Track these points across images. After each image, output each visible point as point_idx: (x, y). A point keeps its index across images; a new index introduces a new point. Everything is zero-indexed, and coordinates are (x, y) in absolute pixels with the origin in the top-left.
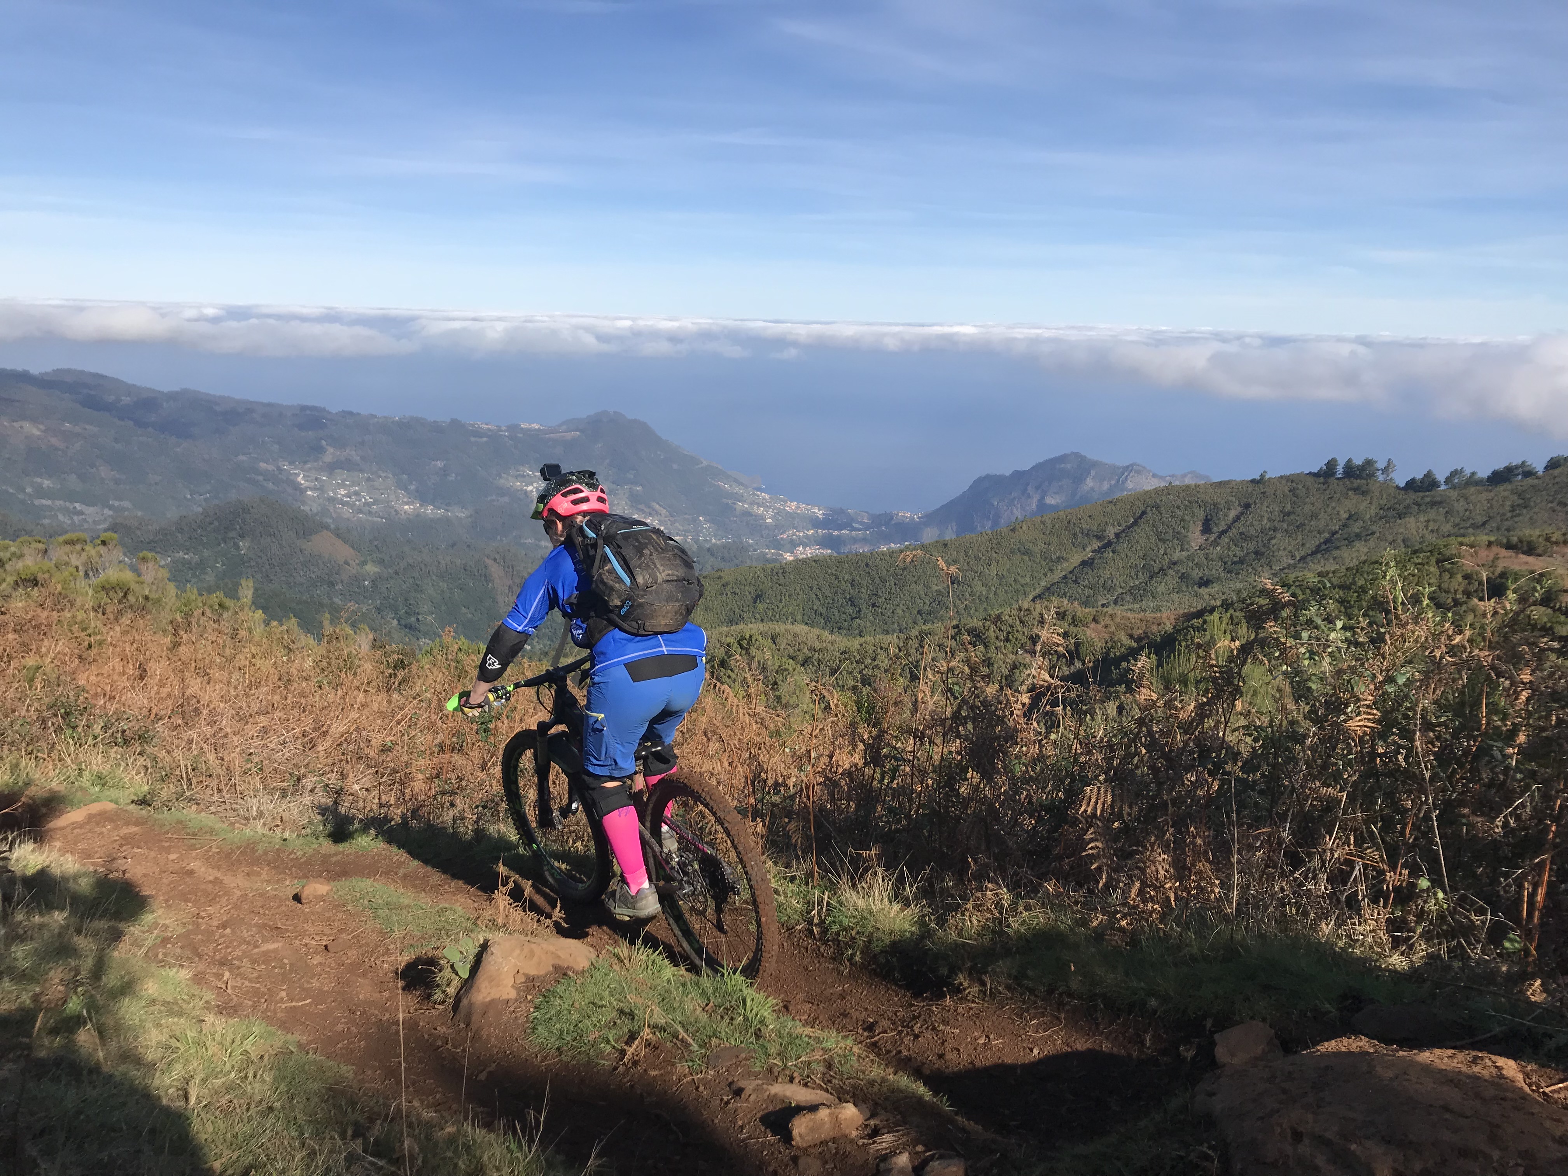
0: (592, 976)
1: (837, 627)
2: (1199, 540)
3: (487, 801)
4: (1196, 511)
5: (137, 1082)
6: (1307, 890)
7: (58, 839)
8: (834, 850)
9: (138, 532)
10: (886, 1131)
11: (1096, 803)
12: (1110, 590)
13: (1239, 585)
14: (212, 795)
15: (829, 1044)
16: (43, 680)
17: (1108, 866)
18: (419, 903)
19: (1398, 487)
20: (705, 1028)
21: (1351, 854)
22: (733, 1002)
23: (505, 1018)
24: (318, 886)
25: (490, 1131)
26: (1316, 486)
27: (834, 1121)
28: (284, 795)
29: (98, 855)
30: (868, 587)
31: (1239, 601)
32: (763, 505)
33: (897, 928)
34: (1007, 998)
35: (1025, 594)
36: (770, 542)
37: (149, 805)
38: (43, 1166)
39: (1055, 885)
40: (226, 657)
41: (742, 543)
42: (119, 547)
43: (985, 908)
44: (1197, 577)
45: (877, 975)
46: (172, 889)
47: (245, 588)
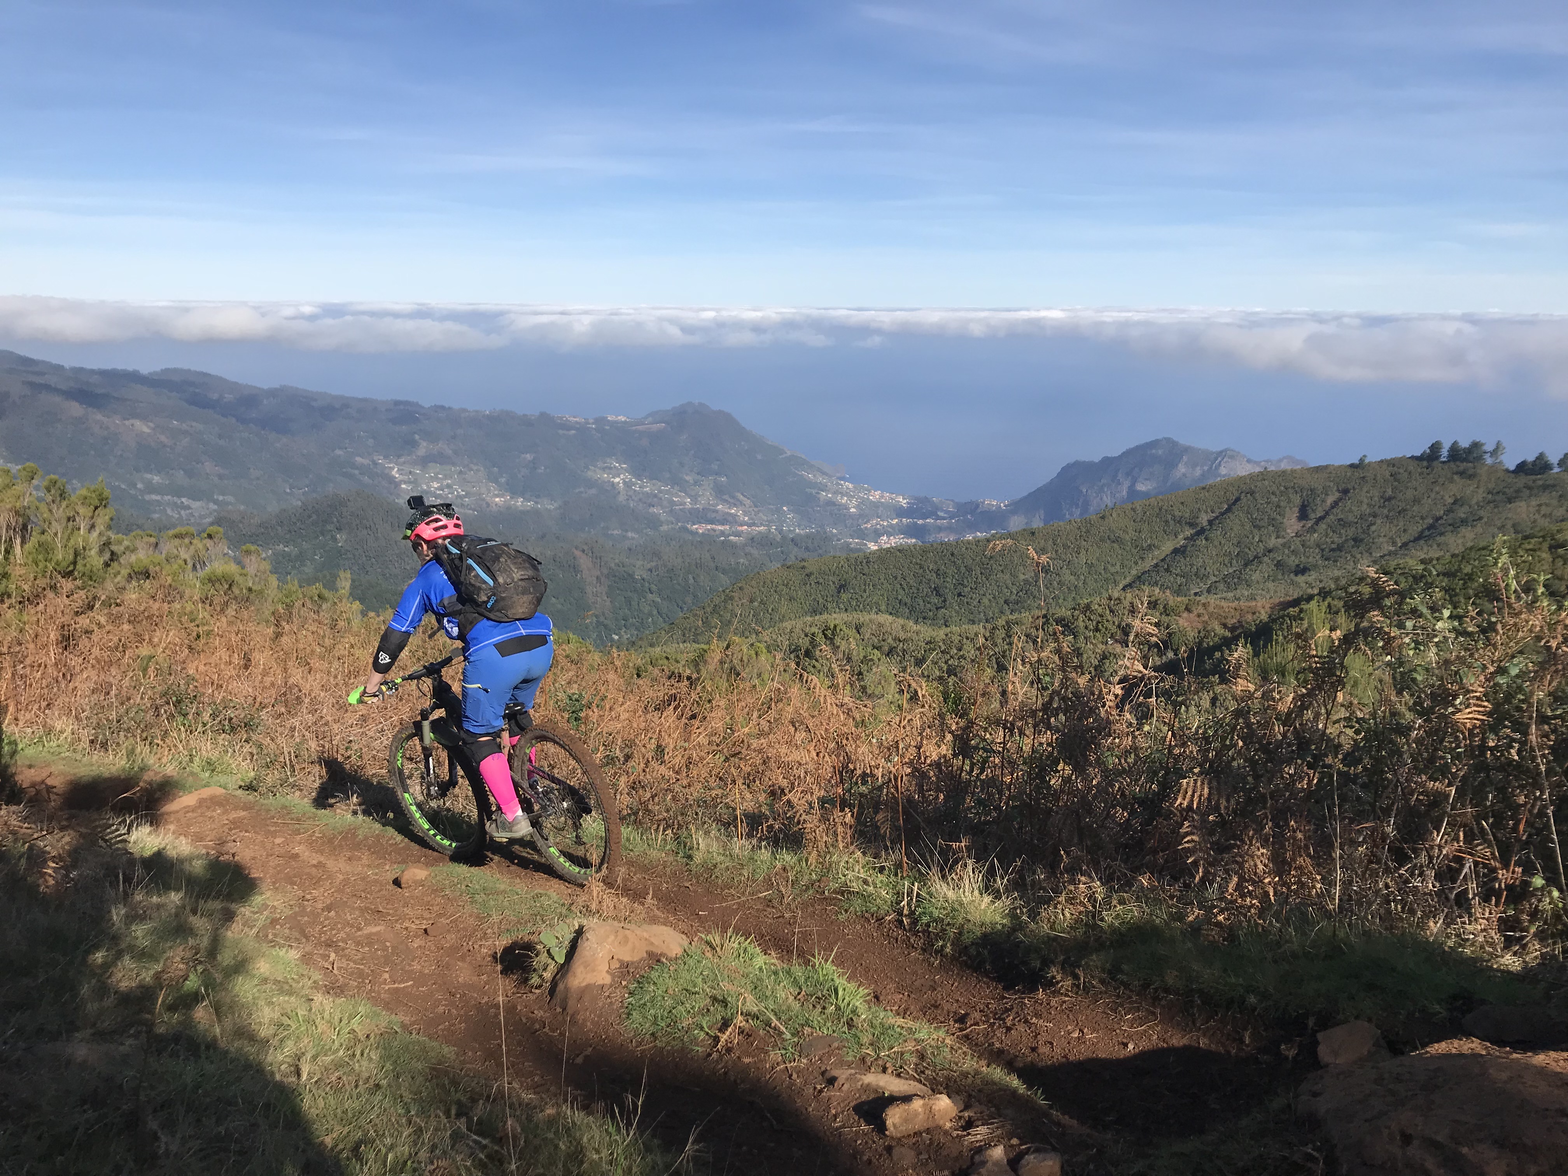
0: (685, 963)
1: (921, 617)
2: (1296, 527)
4: (1292, 496)
5: (252, 1058)
6: (1414, 887)
7: (172, 822)
8: (923, 841)
9: (241, 525)
10: (980, 1123)
11: (1193, 796)
12: (1203, 578)
13: (1337, 573)
14: (314, 781)
15: (921, 1035)
16: (156, 669)
17: (1205, 860)
18: (514, 889)
19: (1507, 471)
20: (797, 1017)
21: (1460, 851)
22: (825, 992)
23: (600, 1004)
24: (417, 871)
25: (589, 1114)
26: (1419, 470)
27: (927, 1112)
29: (209, 838)
30: (953, 576)
31: (1337, 589)
32: (847, 494)
33: (988, 920)
34: (1101, 992)
35: (1116, 583)
36: (854, 531)
37: (256, 791)
38: (164, 1139)
39: (1150, 879)
40: (326, 648)
41: (825, 533)
42: (224, 540)
43: (1078, 901)
44: (1293, 565)
45: (968, 967)
46: (279, 872)
47: (344, 580)
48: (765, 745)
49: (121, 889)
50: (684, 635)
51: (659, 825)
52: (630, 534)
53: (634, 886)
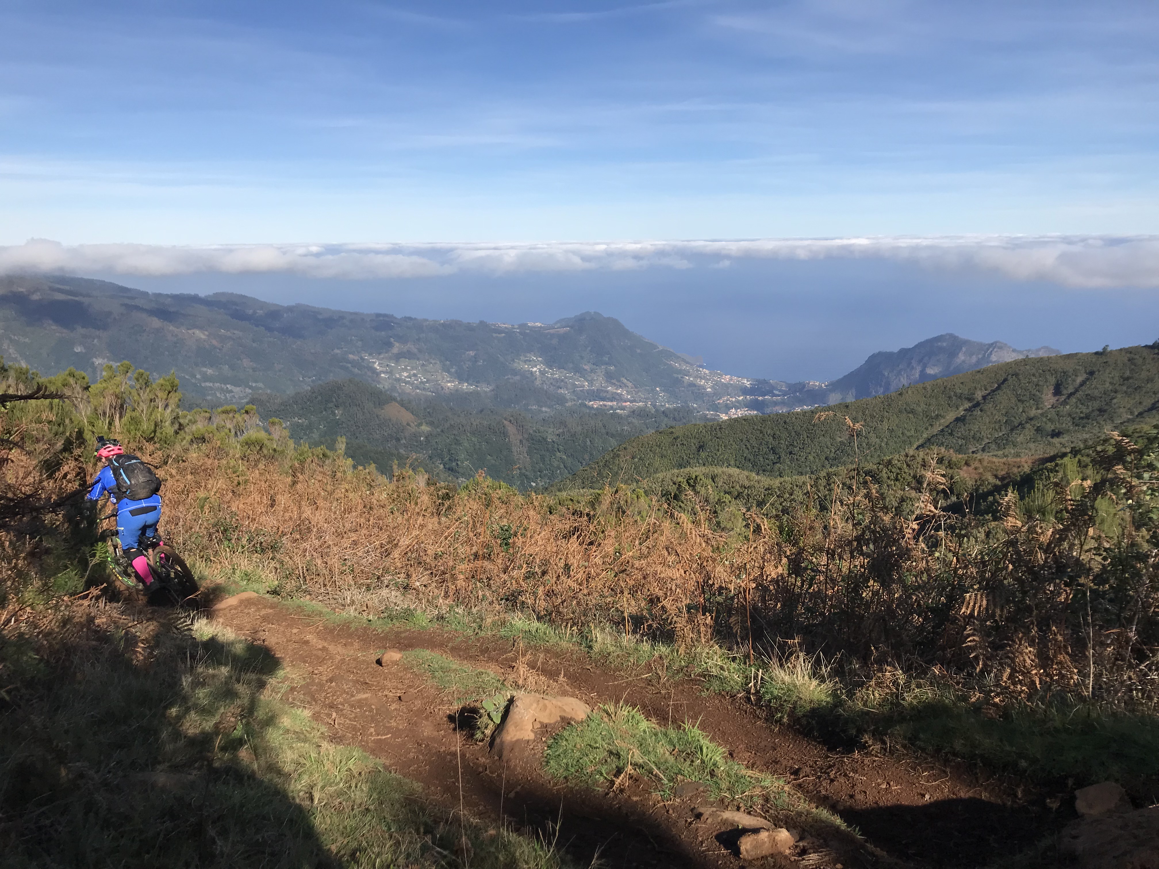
0: (588, 726)
1: (762, 470)
2: (1051, 401)
3: (509, 595)
4: (1048, 377)
5: (279, 786)
6: (1151, 679)
7: (221, 617)
8: (766, 638)
9: (268, 404)
10: (811, 851)
11: (974, 606)
12: (979, 440)
13: (1085, 436)
14: (320, 588)
15: (766, 783)
16: (211, 507)
17: (984, 655)
18: (463, 668)
20: (672, 767)
22: (693, 749)
23: (526, 754)
24: (393, 654)
25: (520, 835)
26: (1152, 356)
27: (772, 841)
28: (368, 588)
29: (246, 629)
30: (786, 439)
31: (1086, 448)
32: (704, 378)
33: (815, 698)
34: (903, 755)
35: (910, 443)
36: (710, 405)
37: (279, 595)
38: (219, 843)
39: (940, 669)
40: (328, 492)
41: (688, 407)
42: (258, 415)
43: (885, 685)
44: (1050, 430)
45: (800, 733)
46: (295, 654)
47: (340, 443)
48: (644, 565)
49: (189, 663)
50: (583, 483)
51: (567, 623)
52: (544, 409)
53: (550, 668)
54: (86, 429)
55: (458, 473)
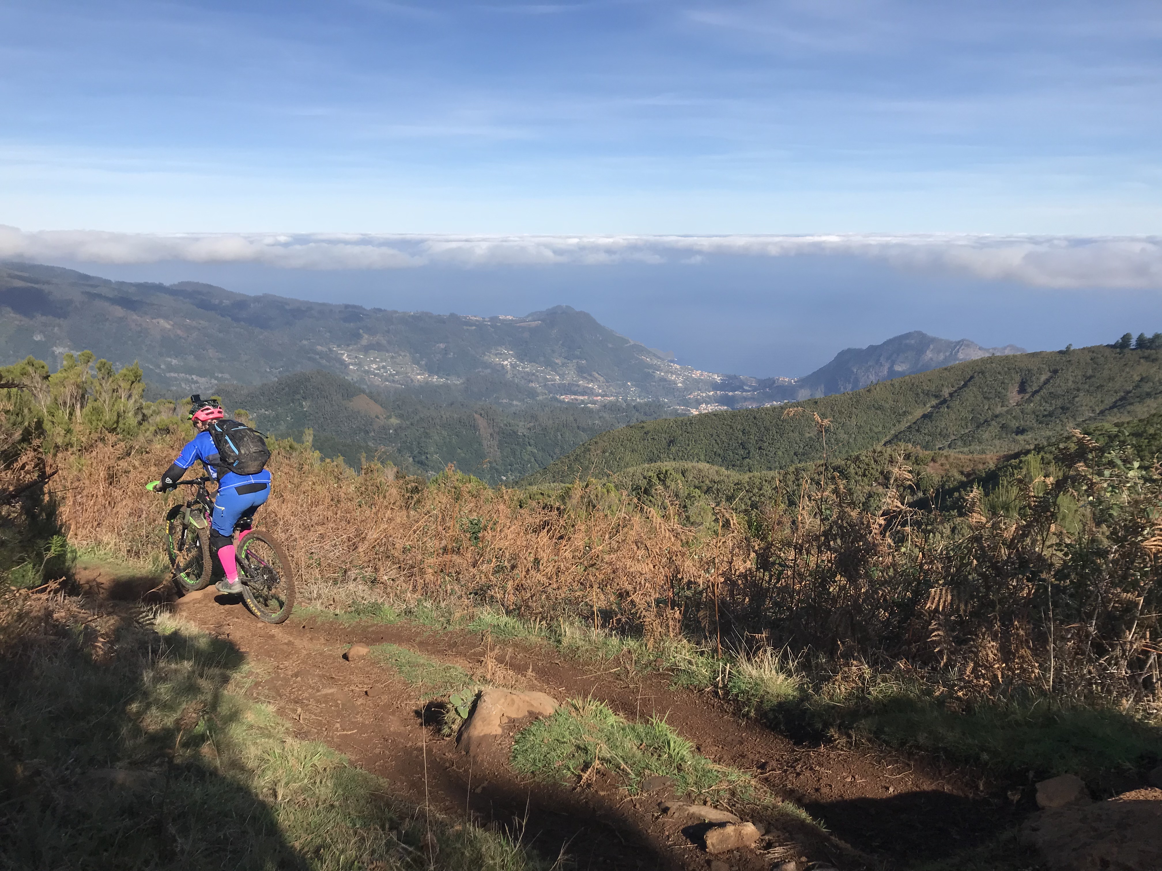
0: (556, 720)
1: (731, 465)
2: (1016, 399)
3: (478, 590)
4: (1014, 375)
5: (242, 782)
6: (1111, 673)
7: (184, 610)
8: (734, 633)
9: (234, 395)
10: (777, 844)
11: (939, 601)
12: (945, 436)
13: (1049, 433)
15: (733, 777)
17: (948, 649)
18: (431, 662)
20: (640, 762)
21: (1147, 646)
22: (660, 743)
23: (494, 749)
24: (359, 648)
25: (486, 831)
26: (1114, 355)
27: (737, 835)
28: (335, 582)
29: (210, 623)
30: (755, 434)
31: (1049, 445)
32: (675, 373)
33: (782, 693)
34: (868, 748)
35: (879, 440)
36: (680, 400)
38: (179, 840)
39: (906, 663)
40: (295, 484)
41: (659, 401)
43: (851, 679)
44: (1015, 427)
45: (767, 727)
46: (260, 648)
47: (307, 435)
48: (614, 559)
49: (150, 658)
50: (554, 477)
51: (536, 618)
52: (515, 403)
53: (518, 662)
54: (45, 419)
55: (428, 466)
